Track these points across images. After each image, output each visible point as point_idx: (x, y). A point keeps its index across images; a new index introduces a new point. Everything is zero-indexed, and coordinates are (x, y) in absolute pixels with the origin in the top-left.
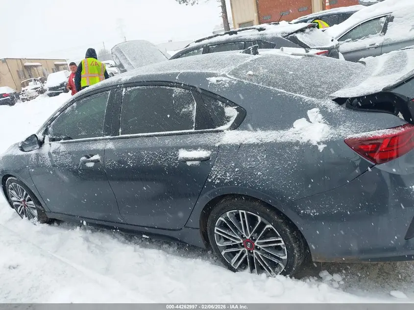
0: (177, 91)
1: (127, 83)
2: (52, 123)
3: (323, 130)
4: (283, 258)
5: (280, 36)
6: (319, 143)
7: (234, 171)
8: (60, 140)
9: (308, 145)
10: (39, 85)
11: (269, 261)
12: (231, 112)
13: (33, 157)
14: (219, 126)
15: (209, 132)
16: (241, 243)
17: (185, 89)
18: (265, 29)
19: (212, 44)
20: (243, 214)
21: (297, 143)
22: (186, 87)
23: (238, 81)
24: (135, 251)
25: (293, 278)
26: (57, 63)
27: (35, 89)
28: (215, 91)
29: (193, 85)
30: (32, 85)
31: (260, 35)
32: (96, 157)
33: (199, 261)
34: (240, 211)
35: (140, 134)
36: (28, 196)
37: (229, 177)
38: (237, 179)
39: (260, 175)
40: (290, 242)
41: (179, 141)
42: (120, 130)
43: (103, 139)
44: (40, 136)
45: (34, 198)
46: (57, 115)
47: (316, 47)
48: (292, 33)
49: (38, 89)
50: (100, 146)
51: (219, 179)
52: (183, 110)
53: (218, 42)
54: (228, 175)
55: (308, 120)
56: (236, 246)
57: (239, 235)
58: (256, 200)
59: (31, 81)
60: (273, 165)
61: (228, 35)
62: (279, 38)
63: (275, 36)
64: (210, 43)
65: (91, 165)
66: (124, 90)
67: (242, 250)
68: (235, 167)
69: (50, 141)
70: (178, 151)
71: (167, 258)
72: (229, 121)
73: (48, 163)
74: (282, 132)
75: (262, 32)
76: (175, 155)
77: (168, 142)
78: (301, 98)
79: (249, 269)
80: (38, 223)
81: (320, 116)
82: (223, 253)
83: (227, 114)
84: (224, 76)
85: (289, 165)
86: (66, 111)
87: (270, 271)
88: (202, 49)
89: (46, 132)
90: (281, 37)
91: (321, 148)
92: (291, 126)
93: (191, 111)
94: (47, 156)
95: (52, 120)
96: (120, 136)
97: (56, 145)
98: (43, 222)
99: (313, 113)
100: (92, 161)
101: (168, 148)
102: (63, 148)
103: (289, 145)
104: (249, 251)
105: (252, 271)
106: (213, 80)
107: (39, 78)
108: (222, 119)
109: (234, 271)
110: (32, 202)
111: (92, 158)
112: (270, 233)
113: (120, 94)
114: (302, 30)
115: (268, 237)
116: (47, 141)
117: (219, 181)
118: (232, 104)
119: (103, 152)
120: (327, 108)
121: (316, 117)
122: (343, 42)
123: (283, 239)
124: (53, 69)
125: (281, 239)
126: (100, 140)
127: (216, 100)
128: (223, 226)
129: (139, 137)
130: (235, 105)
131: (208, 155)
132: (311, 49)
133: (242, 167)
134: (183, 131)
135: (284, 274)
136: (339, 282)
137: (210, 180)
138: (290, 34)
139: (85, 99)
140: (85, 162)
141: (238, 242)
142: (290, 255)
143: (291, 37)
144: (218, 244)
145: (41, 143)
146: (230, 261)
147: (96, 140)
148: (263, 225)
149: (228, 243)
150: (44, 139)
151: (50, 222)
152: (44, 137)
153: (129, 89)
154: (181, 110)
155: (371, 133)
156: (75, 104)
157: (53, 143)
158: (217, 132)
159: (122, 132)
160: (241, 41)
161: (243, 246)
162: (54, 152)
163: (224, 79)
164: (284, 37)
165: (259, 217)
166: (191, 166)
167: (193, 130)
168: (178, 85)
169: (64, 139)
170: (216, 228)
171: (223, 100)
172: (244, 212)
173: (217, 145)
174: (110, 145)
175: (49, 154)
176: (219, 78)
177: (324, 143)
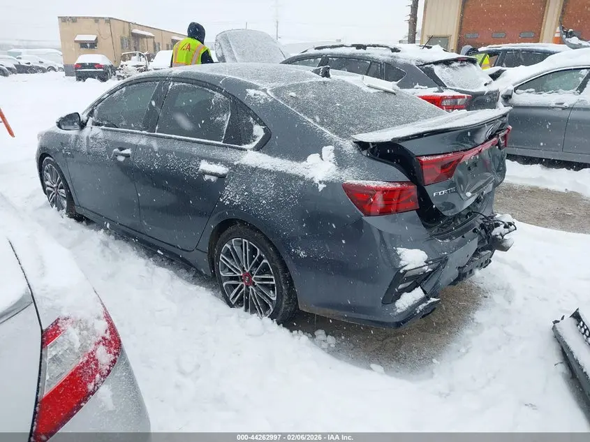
0: (218, 95)
1: (176, 77)
2: (100, 105)
3: (329, 170)
4: (273, 299)
5: (414, 63)
6: (320, 182)
7: (243, 194)
8: (102, 125)
9: (311, 181)
10: (143, 62)
11: (261, 300)
12: (259, 131)
13: (73, 138)
14: (245, 144)
15: (234, 148)
16: (241, 277)
17: (225, 96)
18: (399, 51)
19: (333, 56)
20: (245, 242)
21: (302, 178)
22: (226, 94)
23: (274, 99)
24: (146, 265)
25: (282, 325)
26: (175, 38)
27: (138, 66)
28: (250, 105)
29: (233, 94)
30: (135, 61)
31: (392, 57)
32: (128, 151)
33: (202, 289)
34: (244, 240)
35: (173, 136)
36: (61, 183)
37: (237, 201)
38: (244, 203)
39: (264, 204)
40: (280, 282)
41: (204, 151)
42: (157, 128)
43: (139, 134)
44: (84, 117)
45: (66, 186)
46: (105, 97)
47: (454, 88)
48: (430, 63)
49: (141, 68)
50: (134, 140)
51: (229, 199)
52: (217, 118)
53: (340, 55)
54: (238, 197)
55: (321, 157)
56: (236, 278)
57: (240, 267)
58: (257, 230)
59: (135, 55)
60: (277, 195)
61: (354, 48)
62: (411, 66)
63: (408, 62)
64: (332, 54)
65: (121, 159)
66: (172, 83)
67: (241, 283)
68: (245, 190)
69: (93, 124)
70: (200, 161)
71: (172, 279)
72: (254, 141)
73: (84, 149)
74: (295, 163)
75: (395, 54)
76: (197, 165)
77: (195, 150)
78: (323, 132)
79: (244, 307)
80: (65, 216)
81: (333, 155)
82: (224, 284)
83: (255, 133)
84: (265, 90)
85: (291, 199)
86: (115, 94)
87: (261, 313)
88: (320, 59)
89: (91, 114)
90: (414, 65)
91: (321, 187)
92: (305, 159)
93: (224, 122)
94: (85, 141)
95: (100, 101)
96: (156, 133)
97: (97, 130)
98: (71, 216)
99: (328, 151)
100: (123, 155)
101: (193, 156)
102: (101, 135)
103: (297, 178)
104: (247, 286)
105: (246, 310)
106: (251, 92)
107: (146, 53)
108: (249, 137)
109: (231, 306)
110: (63, 191)
111: (124, 152)
112: (265, 269)
113: (166, 88)
114: (447, 63)
115: (263, 274)
116: (89, 124)
117: (228, 203)
118: (260, 122)
119: (135, 147)
120: (342, 148)
121: (329, 155)
122: (522, 91)
123: (275, 278)
124: (168, 46)
125: (273, 277)
126: (136, 133)
127: (248, 115)
128: (228, 254)
129: (171, 138)
130: (264, 124)
131: (225, 172)
132: (448, 89)
133: (251, 193)
134: (212, 142)
135: (272, 317)
136: (329, 345)
137: (221, 200)
138: (427, 64)
139: (135, 86)
140: (117, 155)
141: (238, 274)
142: (280, 296)
143: (427, 68)
144: (221, 274)
145: (83, 125)
146: (230, 295)
147: (132, 133)
148: (261, 259)
149: (230, 274)
150: (87, 121)
151: (79, 218)
152: (88, 118)
153: (176, 84)
154: (215, 118)
155: (368, 182)
156: (124, 89)
157: (94, 127)
158: (241, 149)
159: (159, 129)
160: (368, 59)
161: (242, 281)
162: (92, 138)
163: (262, 94)
164: (418, 66)
165: (258, 249)
166: (209, 181)
167: (221, 143)
168: (220, 91)
169: (106, 126)
170: (221, 255)
171: (255, 116)
172: (247, 241)
173: (235, 163)
174: (143, 142)
175: (88, 137)
176: (257, 92)
177: (325, 183)
